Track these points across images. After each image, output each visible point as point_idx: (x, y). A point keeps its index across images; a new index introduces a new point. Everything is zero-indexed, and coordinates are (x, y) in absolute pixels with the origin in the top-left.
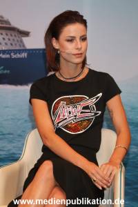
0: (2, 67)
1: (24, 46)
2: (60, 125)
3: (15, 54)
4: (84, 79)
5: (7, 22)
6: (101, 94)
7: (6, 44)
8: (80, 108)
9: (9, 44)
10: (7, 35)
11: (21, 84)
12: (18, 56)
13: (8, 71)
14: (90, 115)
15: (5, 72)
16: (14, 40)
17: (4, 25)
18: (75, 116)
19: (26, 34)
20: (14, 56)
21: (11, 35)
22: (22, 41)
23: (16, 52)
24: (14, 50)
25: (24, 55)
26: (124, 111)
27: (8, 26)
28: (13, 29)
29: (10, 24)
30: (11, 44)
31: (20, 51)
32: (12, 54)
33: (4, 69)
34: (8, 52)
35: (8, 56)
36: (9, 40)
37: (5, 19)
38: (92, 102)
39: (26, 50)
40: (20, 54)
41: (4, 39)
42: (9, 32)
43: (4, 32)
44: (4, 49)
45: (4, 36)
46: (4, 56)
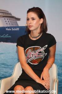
0: (8, 35)
1: (18, 25)
3: (14, 28)
5: (10, 14)
6: (47, 45)
7: (10, 24)
12: (15, 29)
13: (10, 37)
15: (9, 37)
16: (13, 22)
19: (19, 19)
20: (13, 30)
22: (17, 23)
23: (14, 27)
24: (13, 27)
25: (18, 29)
28: (13, 17)
29: (11, 15)
30: (12, 24)
31: (16, 27)
32: (12, 29)
33: (8, 36)
34: (11, 28)
35: (10, 29)
36: (11, 22)
37: (9, 12)
38: (42, 49)
40: (16, 28)
41: (9, 22)
42: (11, 19)
43: (9, 18)
44: (8, 26)
45: (9, 20)
46: (8, 30)
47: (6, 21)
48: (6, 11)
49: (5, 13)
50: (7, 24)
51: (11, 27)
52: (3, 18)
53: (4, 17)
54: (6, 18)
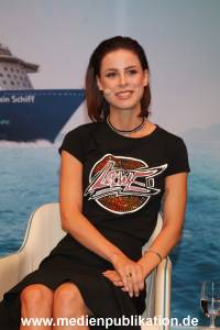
1: (30, 85)
3: (17, 97)
5: (7, 51)
6: (166, 166)
7: (5, 82)
9: (9, 82)
10: (6, 69)
12: (22, 99)
16: (15, 77)
17: (2, 56)
18: (123, 187)
19: (34, 68)
20: (15, 100)
21: (12, 70)
22: (27, 79)
23: (18, 93)
24: (15, 92)
25: (30, 98)
27: (7, 56)
28: (15, 61)
29: (10, 54)
30: (12, 83)
31: (24, 93)
32: (13, 98)
34: (7, 94)
35: (7, 100)
36: (9, 76)
37: (4, 46)
39: (33, 92)
40: (24, 96)
42: (9, 66)
43: (2, 65)
45: (2, 70)
46: (1, 100)
51: (7, 92)
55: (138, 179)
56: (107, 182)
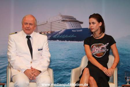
1: (81, 27)
2: (93, 54)
4: (103, 38)
6: (108, 43)
8: (100, 48)
9: (76, 27)
10: (75, 23)
11: (80, 41)
12: (79, 31)
13: (76, 37)
14: (104, 50)
15: (75, 36)
17: (74, 20)
18: (99, 51)
19: (82, 23)
22: (80, 26)
23: (78, 29)
24: (77, 29)
25: (81, 30)
26: (117, 49)
28: (77, 21)
31: (80, 29)
32: (77, 30)
33: (74, 36)
36: (76, 25)
37: (74, 18)
38: (105, 46)
41: (74, 25)
42: (76, 22)
43: (74, 22)
44: (74, 28)
45: (74, 24)
46: (74, 31)
47: (72, 25)
48: (72, 17)
49: (71, 18)
50: (73, 27)
52: (70, 23)
53: (70, 21)
54: (72, 22)
55: (102, 48)
56: (95, 51)
